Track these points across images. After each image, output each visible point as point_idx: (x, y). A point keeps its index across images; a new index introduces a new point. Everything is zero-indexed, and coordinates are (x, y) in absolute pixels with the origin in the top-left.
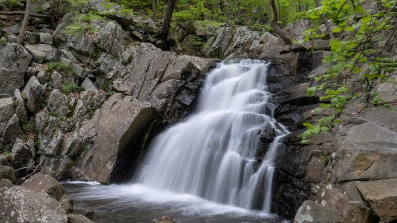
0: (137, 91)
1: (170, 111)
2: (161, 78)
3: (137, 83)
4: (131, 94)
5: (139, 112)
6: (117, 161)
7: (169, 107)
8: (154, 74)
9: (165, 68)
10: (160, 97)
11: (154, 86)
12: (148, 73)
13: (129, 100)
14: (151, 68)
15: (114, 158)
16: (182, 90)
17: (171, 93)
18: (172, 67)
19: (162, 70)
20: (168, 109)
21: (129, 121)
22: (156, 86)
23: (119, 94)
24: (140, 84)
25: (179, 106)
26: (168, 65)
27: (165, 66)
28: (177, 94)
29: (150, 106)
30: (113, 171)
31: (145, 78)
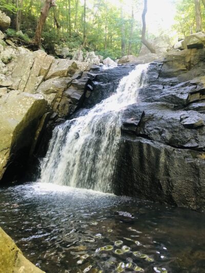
0: (23, 86)
1: (59, 105)
2: (46, 75)
3: (21, 79)
4: (17, 88)
5: (33, 103)
6: (10, 154)
7: (57, 101)
8: (38, 72)
9: (49, 66)
10: (47, 92)
11: (39, 83)
12: (32, 70)
13: (16, 93)
14: (35, 65)
15: (7, 151)
16: (70, 86)
17: (60, 89)
18: (56, 66)
19: (46, 68)
20: (57, 103)
21: (22, 112)
22: (41, 83)
23: (4, 88)
24: (25, 80)
25: (69, 100)
26: (51, 64)
27: (49, 65)
28: (65, 90)
29: (42, 98)
30: (7, 165)
31: (30, 75)
